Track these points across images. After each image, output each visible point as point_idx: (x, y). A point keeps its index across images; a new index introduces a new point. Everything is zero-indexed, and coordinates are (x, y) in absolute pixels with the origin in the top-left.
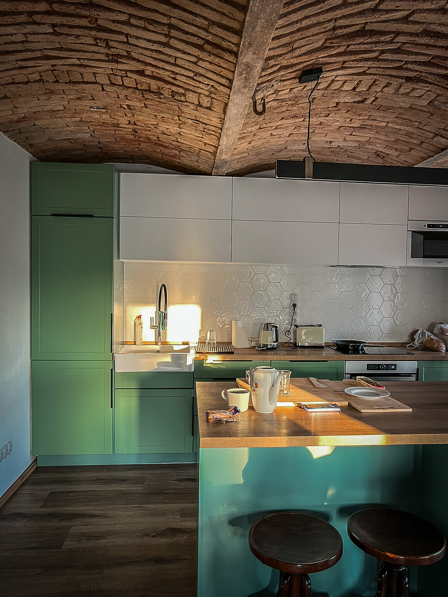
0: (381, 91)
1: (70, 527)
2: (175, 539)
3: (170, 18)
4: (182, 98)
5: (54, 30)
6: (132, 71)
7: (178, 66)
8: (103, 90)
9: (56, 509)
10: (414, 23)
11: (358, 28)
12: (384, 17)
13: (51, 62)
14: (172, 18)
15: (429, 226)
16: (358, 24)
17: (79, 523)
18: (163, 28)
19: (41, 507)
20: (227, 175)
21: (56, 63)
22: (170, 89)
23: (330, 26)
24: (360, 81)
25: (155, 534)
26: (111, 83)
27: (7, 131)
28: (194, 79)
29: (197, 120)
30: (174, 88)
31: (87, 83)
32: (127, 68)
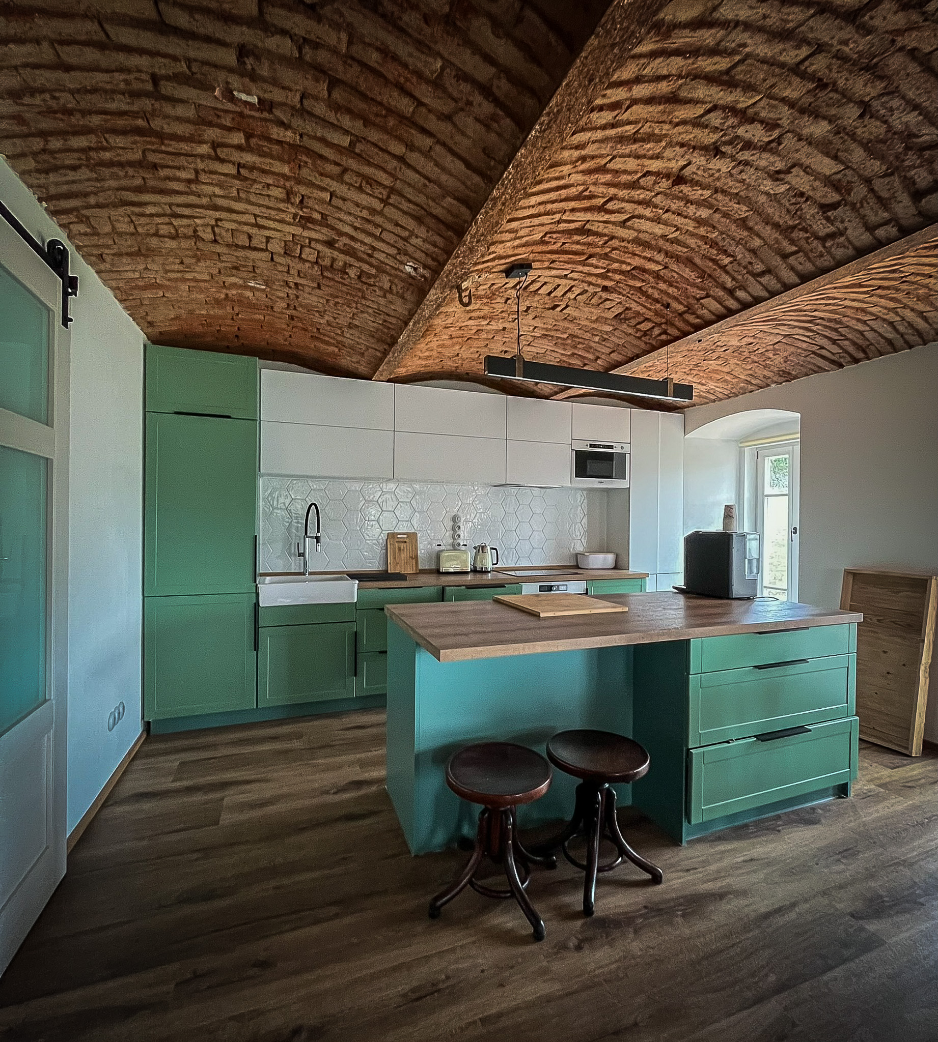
0: (575, 299)
1: (223, 799)
2: (362, 792)
3: (396, 180)
4: (372, 281)
5: (239, 172)
6: (317, 241)
7: (383, 241)
8: (272, 259)
9: (195, 781)
10: (629, 228)
11: (577, 225)
12: (606, 217)
13: (218, 214)
14: (398, 181)
15: (591, 446)
16: (580, 221)
17: (232, 792)
18: (381, 190)
19: (173, 781)
20: (388, 381)
21: (222, 217)
22: (360, 268)
23: (557, 217)
24: (559, 285)
25: (335, 790)
26: (285, 253)
27: (125, 300)
28: (396, 259)
29: (379, 310)
30: (365, 267)
31: (255, 249)
32: (314, 235)
